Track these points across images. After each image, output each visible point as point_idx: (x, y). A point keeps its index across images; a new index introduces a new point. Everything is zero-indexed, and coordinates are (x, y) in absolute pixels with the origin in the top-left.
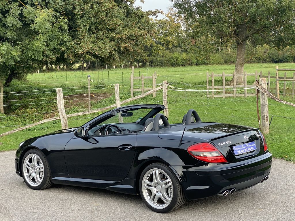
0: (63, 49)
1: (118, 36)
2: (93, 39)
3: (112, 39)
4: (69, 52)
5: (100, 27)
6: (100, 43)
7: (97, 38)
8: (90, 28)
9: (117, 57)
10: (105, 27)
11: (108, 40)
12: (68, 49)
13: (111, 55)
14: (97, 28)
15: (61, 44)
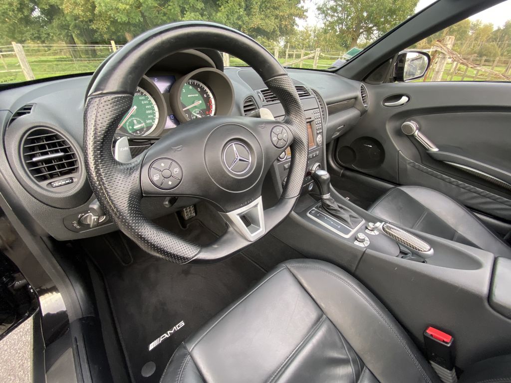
0: (240, 23)
1: (281, 14)
2: (262, 16)
3: (277, 17)
4: (245, 27)
5: (269, 5)
6: (267, 20)
7: (266, 16)
8: (261, 5)
9: (279, 33)
10: (272, 5)
11: (273, 18)
12: (244, 24)
13: (274, 31)
14: (266, 7)
15: (238, 19)
